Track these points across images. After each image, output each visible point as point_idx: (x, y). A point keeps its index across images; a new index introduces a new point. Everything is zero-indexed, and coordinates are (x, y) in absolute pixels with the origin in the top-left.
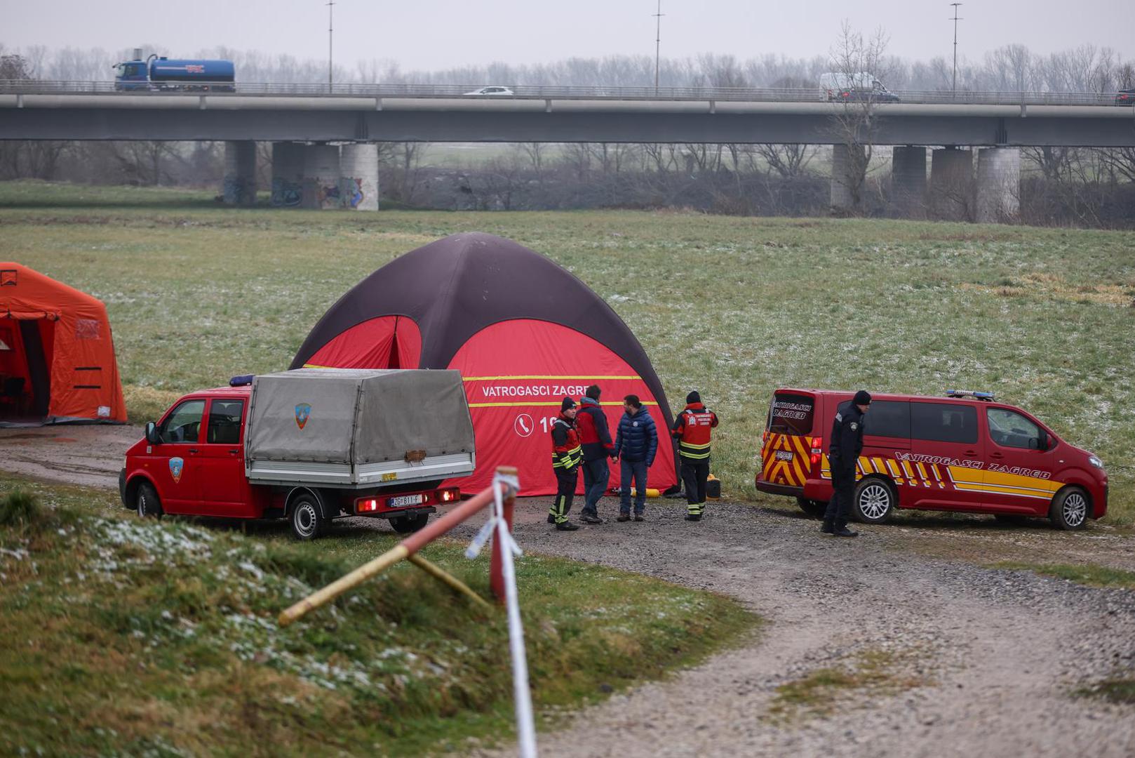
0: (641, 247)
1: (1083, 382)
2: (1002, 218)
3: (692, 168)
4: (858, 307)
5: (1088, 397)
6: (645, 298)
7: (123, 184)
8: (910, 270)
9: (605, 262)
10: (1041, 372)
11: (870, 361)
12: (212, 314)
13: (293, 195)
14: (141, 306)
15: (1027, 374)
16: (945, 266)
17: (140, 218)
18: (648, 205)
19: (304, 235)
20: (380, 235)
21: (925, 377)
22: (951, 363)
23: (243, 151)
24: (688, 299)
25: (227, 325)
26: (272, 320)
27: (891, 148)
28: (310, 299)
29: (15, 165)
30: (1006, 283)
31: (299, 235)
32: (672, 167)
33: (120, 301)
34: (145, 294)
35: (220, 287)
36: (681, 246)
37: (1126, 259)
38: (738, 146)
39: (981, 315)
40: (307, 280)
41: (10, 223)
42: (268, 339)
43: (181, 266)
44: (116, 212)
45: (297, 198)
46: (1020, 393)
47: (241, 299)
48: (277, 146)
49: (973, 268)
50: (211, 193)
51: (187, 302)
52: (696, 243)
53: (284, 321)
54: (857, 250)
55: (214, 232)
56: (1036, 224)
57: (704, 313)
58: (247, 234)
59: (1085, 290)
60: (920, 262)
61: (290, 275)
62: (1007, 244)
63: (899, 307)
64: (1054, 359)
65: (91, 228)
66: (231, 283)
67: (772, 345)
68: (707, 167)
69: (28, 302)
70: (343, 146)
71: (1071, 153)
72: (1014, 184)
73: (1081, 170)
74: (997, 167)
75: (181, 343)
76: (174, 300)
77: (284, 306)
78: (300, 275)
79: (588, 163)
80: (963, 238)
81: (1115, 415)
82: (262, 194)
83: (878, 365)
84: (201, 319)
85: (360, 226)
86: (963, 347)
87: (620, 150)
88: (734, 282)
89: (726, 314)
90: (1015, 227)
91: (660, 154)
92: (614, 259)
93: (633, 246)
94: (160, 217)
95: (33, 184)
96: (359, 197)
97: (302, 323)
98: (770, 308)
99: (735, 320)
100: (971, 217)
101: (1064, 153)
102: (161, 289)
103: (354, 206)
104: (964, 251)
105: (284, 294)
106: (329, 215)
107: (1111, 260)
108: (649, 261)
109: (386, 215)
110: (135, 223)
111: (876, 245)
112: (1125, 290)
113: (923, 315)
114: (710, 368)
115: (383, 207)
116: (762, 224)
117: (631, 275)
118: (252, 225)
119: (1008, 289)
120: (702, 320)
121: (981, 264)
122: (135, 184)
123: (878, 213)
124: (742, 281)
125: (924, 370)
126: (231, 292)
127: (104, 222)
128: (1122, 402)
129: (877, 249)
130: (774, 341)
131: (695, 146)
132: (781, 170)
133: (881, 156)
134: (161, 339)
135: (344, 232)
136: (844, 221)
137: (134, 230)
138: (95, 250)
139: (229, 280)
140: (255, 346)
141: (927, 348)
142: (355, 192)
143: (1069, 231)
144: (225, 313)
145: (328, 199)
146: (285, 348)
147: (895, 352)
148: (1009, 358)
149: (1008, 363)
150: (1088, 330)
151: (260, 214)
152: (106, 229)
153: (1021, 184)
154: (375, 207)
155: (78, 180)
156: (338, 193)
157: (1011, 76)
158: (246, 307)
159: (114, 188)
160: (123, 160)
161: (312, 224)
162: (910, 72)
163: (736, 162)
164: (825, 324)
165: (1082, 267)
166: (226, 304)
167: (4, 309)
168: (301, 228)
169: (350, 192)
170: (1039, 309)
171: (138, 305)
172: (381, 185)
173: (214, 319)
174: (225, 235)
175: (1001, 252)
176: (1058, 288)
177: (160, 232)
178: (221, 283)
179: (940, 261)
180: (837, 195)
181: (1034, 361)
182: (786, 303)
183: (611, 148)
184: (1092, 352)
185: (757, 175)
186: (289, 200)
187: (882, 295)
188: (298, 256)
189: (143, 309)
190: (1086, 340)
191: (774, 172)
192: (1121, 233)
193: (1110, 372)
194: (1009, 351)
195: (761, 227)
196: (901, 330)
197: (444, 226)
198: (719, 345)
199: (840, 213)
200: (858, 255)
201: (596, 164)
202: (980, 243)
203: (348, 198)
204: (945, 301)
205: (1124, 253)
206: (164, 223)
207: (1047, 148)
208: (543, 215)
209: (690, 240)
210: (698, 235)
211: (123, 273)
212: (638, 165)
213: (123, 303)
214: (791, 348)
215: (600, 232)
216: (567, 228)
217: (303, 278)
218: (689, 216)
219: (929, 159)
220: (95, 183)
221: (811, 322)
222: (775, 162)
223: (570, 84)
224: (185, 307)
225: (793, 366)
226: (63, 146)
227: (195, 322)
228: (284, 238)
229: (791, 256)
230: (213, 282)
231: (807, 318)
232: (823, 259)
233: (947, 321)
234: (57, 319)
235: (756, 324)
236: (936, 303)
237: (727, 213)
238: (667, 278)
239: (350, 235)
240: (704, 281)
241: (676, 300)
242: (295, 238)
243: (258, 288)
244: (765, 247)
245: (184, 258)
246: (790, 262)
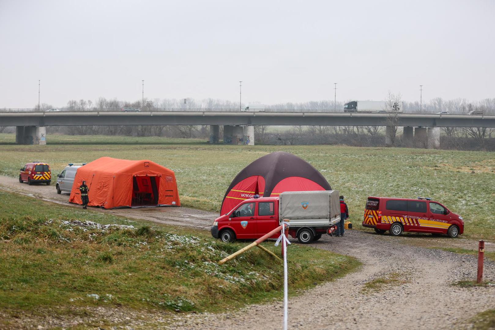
0: (330, 156)
1: (458, 195)
2: (435, 148)
3: (345, 133)
4: (393, 173)
5: (459, 199)
6: (331, 170)
7: (181, 137)
8: (408, 162)
9: (320, 160)
10: (446, 192)
11: (396, 189)
13: (230, 141)
15: (442, 193)
16: (418, 161)
17: (186, 147)
18: (333, 143)
19: (233, 152)
20: (255, 152)
21: (412, 193)
22: (420, 189)
23: (215, 128)
24: (344, 171)
25: (210, 178)
26: (223, 177)
27: (403, 127)
28: (234, 171)
29: (150, 132)
30: (436, 166)
32: (340, 133)
33: (179, 171)
34: (186, 169)
35: (208, 167)
36: (342, 155)
37: (470, 159)
38: (359, 126)
39: (429, 175)
40: (233, 165)
41: (149, 149)
42: (222, 182)
43: (197, 161)
44: (178, 146)
45: (231, 142)
46: (439, 198)
47: (214, 171)
48: (225, 126)
49: (427, 162)
50: (206, 140)
51: (199, 172)
52: (346, 154)
53: (226, 177)
54: (393, 157)
55: (207, 151)
56: (444, 149)
57: (348, 175)
58: (216, 152)
59: (458, 168)
60: (411, 160)
61: (228, 164)
62: (436, 155)
63: (405, 173)
64: (449, 188)
65: (171, 150)
66: (211, 166)
68: (350, 133)
69: (152, 171)
70: (244, 127)
71: (454, 129)
72: (438, 137)
73: (457, 133)
74: (433, 133)
75: (197, 183)
76: (195, 171)
77: (227, 173)
78: (231, 164)
79: (315, 131)
80: (424, 153)
81: (467, 204)
82: (221, 140)
83: (399, 190)
85: (249, 150)
86: (423, 185)
87: (325, 128)
88: (357, 166)
89: (355, 175)
90: (439, 150)
91: (336, 129)
92: (322, 159)
93: (328, 156)
94: (191, 147)
95: (155, 138)
98: (368, 174)
99: (357, 177)
100: (426, 147)
101: (453, 129)
102: (191, 168)
103: (247, 144)
104: (424, 157)
105: (227, 169)
106: (240, 147)
107: (466, 160)
108: (333, 160)
109: (256, 146)
110: (184, 149)
111: (399, 155)
112: (470, 168)
113: (412, 176)
114: (350, 191)
115: (256, 144)
116: (366, 149)
117: (327, 164)
118: (218, 149)
119: (436, 168)
120: (348, 177)
121: (429, 161)
122: (184, 137)
123: (399, 146)
124: (359, 166)
125: (412, 192)
126: (211, 169)
127: (175, 149)
128: (469, 201)
129: (399, 156)
130: (369, 183)
131: (346, 126)
132: (371, 133)
133: (400, 130)
134: (191, 182)
135: (244, 151)
136: (389, 148)
137: (184, 151)
138: (172, 157)
140: (218, 184)
141: (413, 185)
142: (247, 140)
143: (454, 151)
144: (209, 175)
145: (240, 142)
146: (226, 185)
147: (404, 186)
148: (437, 188)
149: (436, 189)
150: (459, 180)
151: (220, 146)
152: (176, 150)
153: (440, 137)
154: (253, 144)
155: (168, 136)
156: (243, 140)
157: (437, 107)
158: (215, 173)
159: (178, 139)
160: (181, 131)
161: (235, 149)
162: (408, 105)
163: (358, 131)
164: (383, 178)
165: (458, 162)
166: (210, 172)
167: (145, 173)
168: (232, 150)
169: (246, 140)
170: (445, 174)
171: (185, 172)
172: (255, 138)
173: (206, 176)
174: (210, 152)
175: (434, 157)
176: (451, 168)
177: (191, 151)
179: (417, 160)
180: (388, 141)
181: (444, 189)
182: (372, 172)
183: (322, 127)
184: (460, 186)
185: (364, 135)
186: (228, 142)
187: (400, 170)
188: (231, 158)
189: (186, 173)
190: (459, 183)
191: (369, 134)
192: (469, 152)
193: (465, 192)
194: (436, 186)
196: (405, 180)
197: (273, 150)
198: (352, 184)
199: (388, 146)
200: (393, 158)
201: (317, 132)
202: (428, 155)
203: (245, 141)
204: (418, 171)
205: (470, 158)
206: (192, 149)
207: (448, 127)
208: (302, 146)
209: (344, 154)
210: (347, 152)
211: (180, 163)
212: (330, 132)
214: (374, 185)
215: (318, 152)
216: (309, 150)
218: (344, 147)
219: (414, 130)
220: (173, 137)
221: (380, 177)
222: (369, 131)
223: (310, 108)
224: (198, 173)
225: (374, 190)
226: (164, 127)
227: (201, 177)
228: (227, 153)
230: (206, 166)
231: (378, 176)
232: (383, 159)
233: (419, 177)
234: (160, 176)
235: (363, 178)
236: (416, 172)
237: (355, 146)
238: (338, 165)
239: (246, 152)
240: (349, 166)
241: (340, 171)
242: (230, 153)
243: (219, 168)
244: (366, 156)
245: (198, 159)
246: (374, 160)
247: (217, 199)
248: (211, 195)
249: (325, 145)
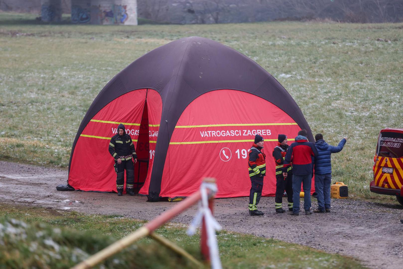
0: (298, 44)
6: (301, 75)
9: (277, 54)
12: (35, 90)
13: (84, 16)
18: (303, 18)
19: (92, 41)
20: (139, 40)
24: (328, 76)
25: (45, 97)
26: (73, 93)
28: (96, 80)
31: (88, 40)
35: (40, 73)
36: (323, 43)
40: (94, 68)
42: (70, 105)
43: (15, 60)
45: (87, 18)
47: (53, 81)
50: (34, 15)
51: (20, 82)
52: (333, 40)
53: (80, 93)
55: (37, 39)
57: (338, 84)
58: (57, 40)
61: (83, 66)
66: (47, 71)
67: (381, 102)
75: (16, 108)
76: (11, 82)
77: (80, 84)
78: (90, 65)
82: (66, 16)
84: (28, 93)
85: (126, 35)
88: (357, 64)
89: (352, 84)
92: (282, 51)
93: (294, 44)
94: (2, 30)
96: (125, 17)
97: (91, 95)
98: (379, 80)
99: (357, 88)
102: (3, 75)
103: (122, 22)
105: (80, 77)
106: (107, 28)
108: (303, 52)
109: (143, 28)
114: (341, 117)
115: (140, 23)
116: (375, 28)
117: (293, 61)
118: (59, 35)
120: (337, 88)
124: (362, 63)
126: (47, 76)
130: (382, 100)
134: (3, 106)
135: (117, 39)
139: (46, 69)
140: (62, 109)
142: (123, 14)
144: (43, 89)
145: (107, 18)
146: (80, 110)
151: (64, 28)
154: (135, 23)
156: (113, 14)
158: (56, 85)
161: (97, 34)
166: (44, 83)
168: (90, 36)
169: (119, 14)
172: (139, 10)
173: (36, 93)
174: (43, 41)
177: (2, 40)
178: (40, 71)
182: (389, 76)
186: (82, 19)
188: (88, 53)
195: (374, 30)
197: (178, 34)
198: (347, 103)
203: (118, 17)
206: (4, 34)
208: (238, 26)
209: (329, 39)
210: (335, 36)
214: (393, 104)
215: (273, 36)
216: (253, 34)
217: (91, 67)
218: (328, 24)
224: (18, 86)
225: (394, 115)
227: (25, 95)
228: (79, 42)
229: (393, 47)
230: (36, 71)
235: (370, 90)
237: (353, 21)
238: (315, 63)
239: (120, 40)
240: (338, 64)
241: (321, 76)
242: (86, 43)
243: (64, 74)
244: (376, 42)
245: (17, 56)
246: (392, 50)
247: (62, 140)
248: (48, 133)
249: (287, 22)
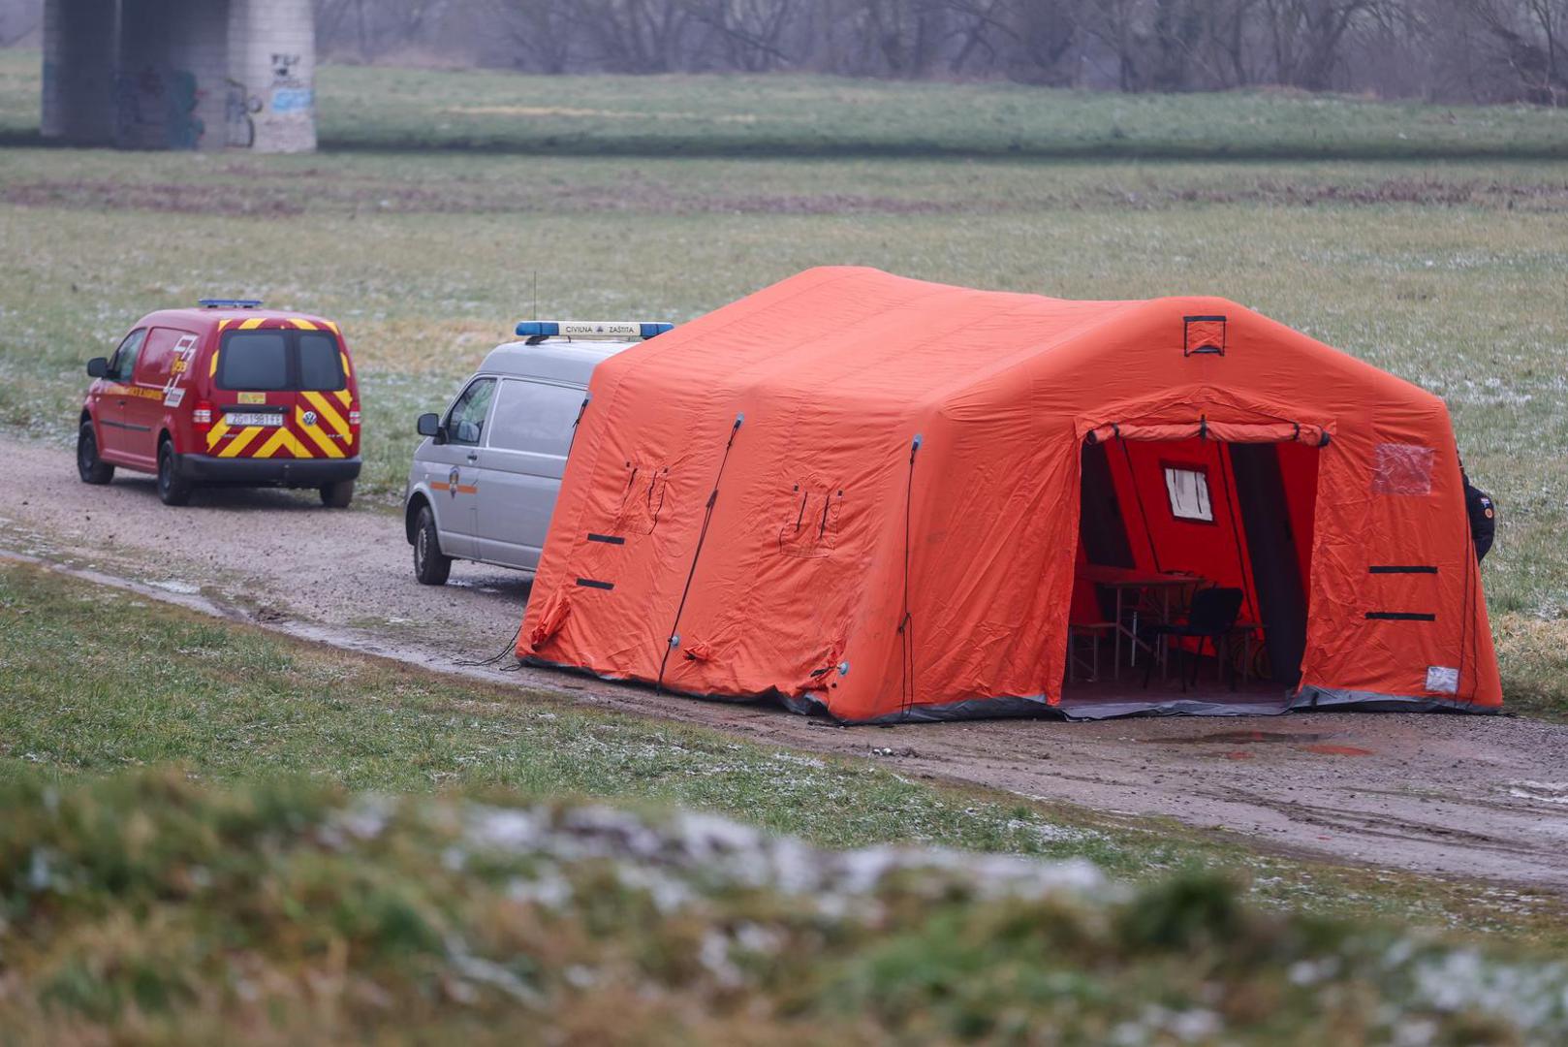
7: (1509, 99)
14: (1547, 412)
29: (1235, 53)
33: (1492, 400)
41: (1220, 200)
44: (1488, 173)
65: (1423, 214)
69: (1254, 398)
95: (1278, 101)
110: (1539, 200)
122: (1542, 99)
127: (1457, 197)
138: (1431, 269)
152: (1462, 215)
155: (1394, 88)
159: (1488, 111)
160: (1511, 37)
167: (1187, 414)
171: (1540, 409)
211: (1502, 328)
213: (1501, 405)
220: (1437, 97)
234: (1325, 441)
